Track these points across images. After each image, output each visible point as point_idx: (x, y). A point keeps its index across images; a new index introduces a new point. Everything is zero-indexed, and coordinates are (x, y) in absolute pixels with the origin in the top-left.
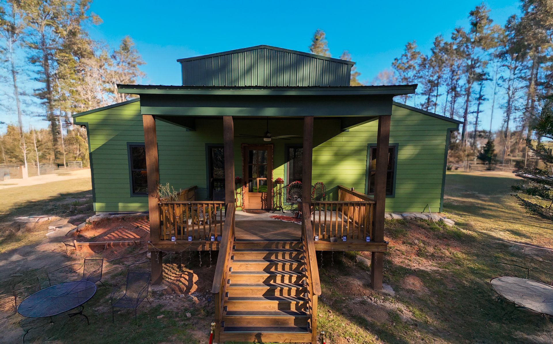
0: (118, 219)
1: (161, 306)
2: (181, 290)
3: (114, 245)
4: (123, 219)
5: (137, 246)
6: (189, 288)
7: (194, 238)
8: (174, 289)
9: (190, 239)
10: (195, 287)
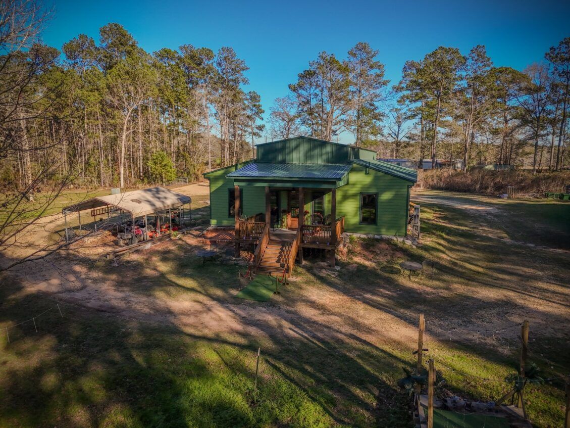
0: (221, 229)
1: (238, 264)
2: (247, 260)
3: (220, 241)
4: (224, 229)
5: (230, 243)
6: (250, 260)
7: (253, 238)
8: (244, 259)
9: (251, 239)
10: (252, 259)
